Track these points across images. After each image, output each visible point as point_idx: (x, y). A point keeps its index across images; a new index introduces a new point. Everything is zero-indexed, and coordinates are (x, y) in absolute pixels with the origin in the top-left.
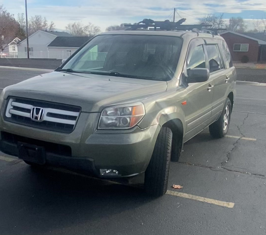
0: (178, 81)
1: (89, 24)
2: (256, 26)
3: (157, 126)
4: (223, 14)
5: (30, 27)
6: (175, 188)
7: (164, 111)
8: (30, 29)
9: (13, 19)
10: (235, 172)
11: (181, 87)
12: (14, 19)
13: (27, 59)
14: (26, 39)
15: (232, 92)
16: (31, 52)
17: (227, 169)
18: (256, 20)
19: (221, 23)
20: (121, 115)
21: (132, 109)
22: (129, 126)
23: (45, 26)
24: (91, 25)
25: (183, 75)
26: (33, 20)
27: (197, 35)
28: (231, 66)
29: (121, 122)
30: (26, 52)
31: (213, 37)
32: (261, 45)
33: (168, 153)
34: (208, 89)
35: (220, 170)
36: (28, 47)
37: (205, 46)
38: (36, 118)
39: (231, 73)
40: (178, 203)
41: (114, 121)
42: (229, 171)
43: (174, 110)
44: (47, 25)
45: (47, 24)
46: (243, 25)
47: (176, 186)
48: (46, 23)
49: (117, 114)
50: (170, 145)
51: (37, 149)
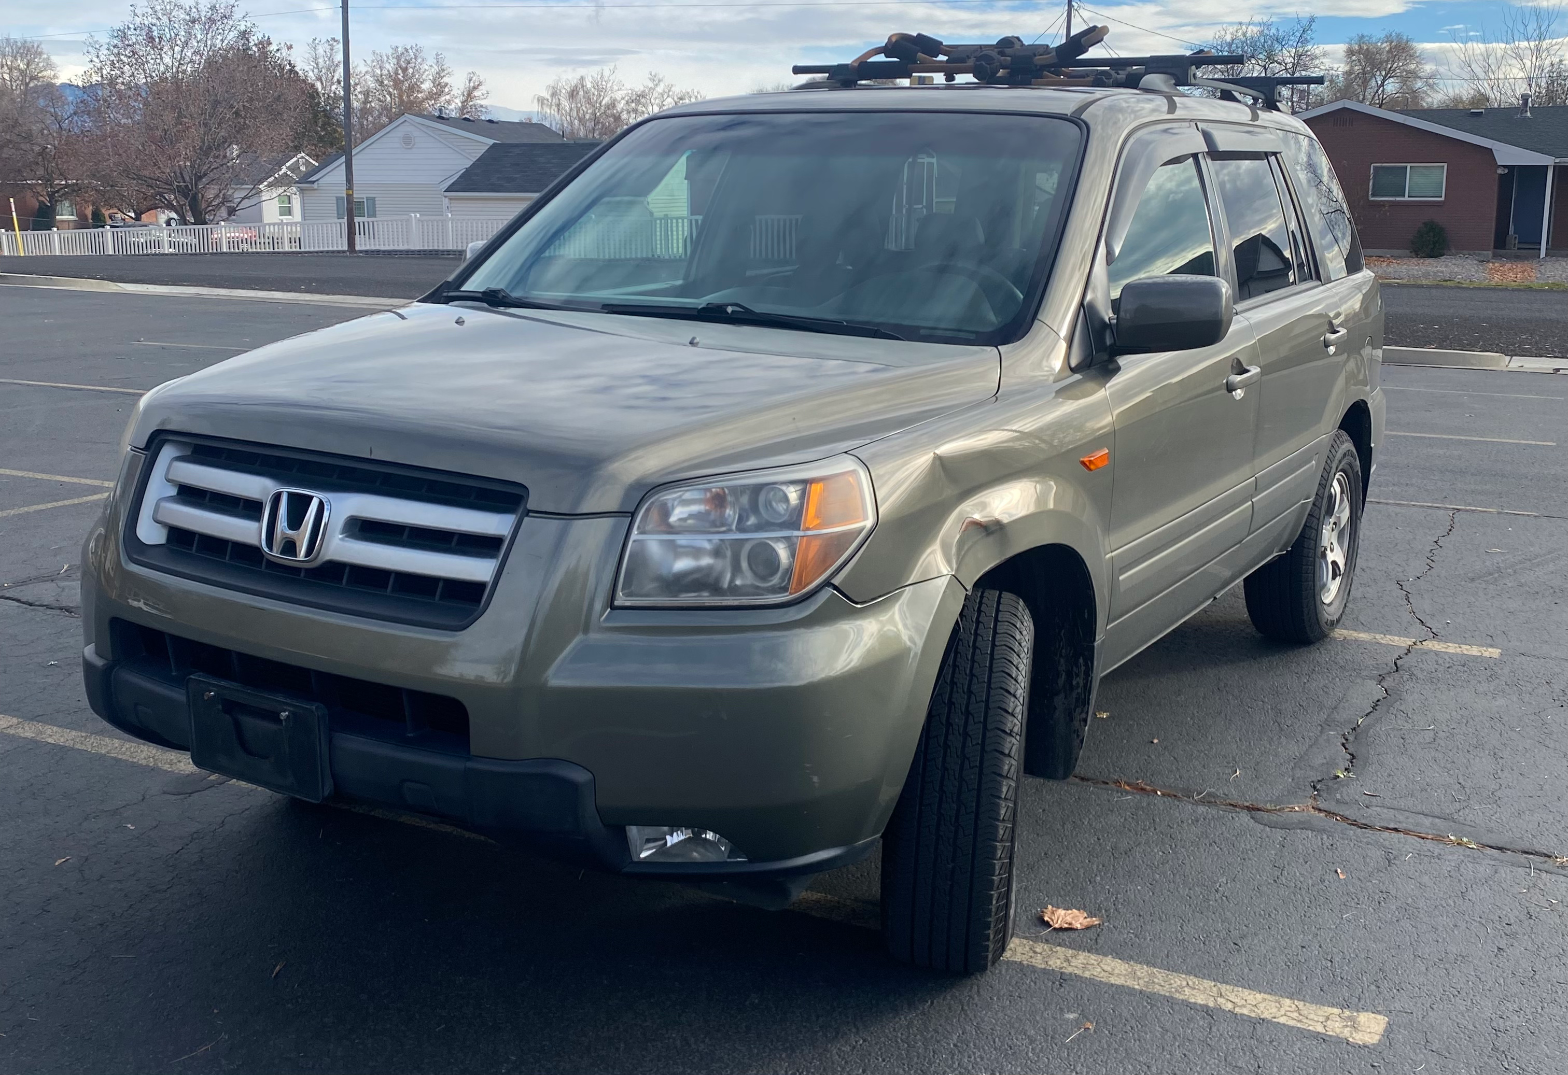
0: (1063, 346)
1: (651, 85)
2: (1481, 75)
3: (942, 583)
4: (1312, 20)
5: (366, 102)
6: (1057, 926)
7: (983, 506)
8: (365, 111)
9: (288, 67)
10: (1386, 834)
11: (1078, 376)
12: (293, 67)
13: (344, 252)
14: (343, 159)
15: (1366, 403)
16: (365, 219)
17: (1345, 818)
18: (1479, 48)
19: (1305, 65)
20: (741, 529)
21: (803, 495)
22: (784, 589)
23: (440, 93)
24: (660, 89)
25: (1086, 310)
26: (381, 68)
27: (1165, 108)
28: (1353, 266)
29: (744, 565)
30: (341, 221)
31: (1255, 117)
32: (1511, 168)
33: (1010, 735)
34: (1230, 388)
35: (1305, 826)
36: (349, 197)
37: (1209, 161)
38: (290, 547)
39: (1355, 303)
40: (1071, 1016)
41: (706, 561)
42: (1353, 831)
43: (1041, 499)
44: (446, 90)
45: (446, 85)
46: (1414, 75)
47: (1060, 917)
48: (445, 80)
49: (722, 525)
50: (1020, 692)
51: (284, 715)
